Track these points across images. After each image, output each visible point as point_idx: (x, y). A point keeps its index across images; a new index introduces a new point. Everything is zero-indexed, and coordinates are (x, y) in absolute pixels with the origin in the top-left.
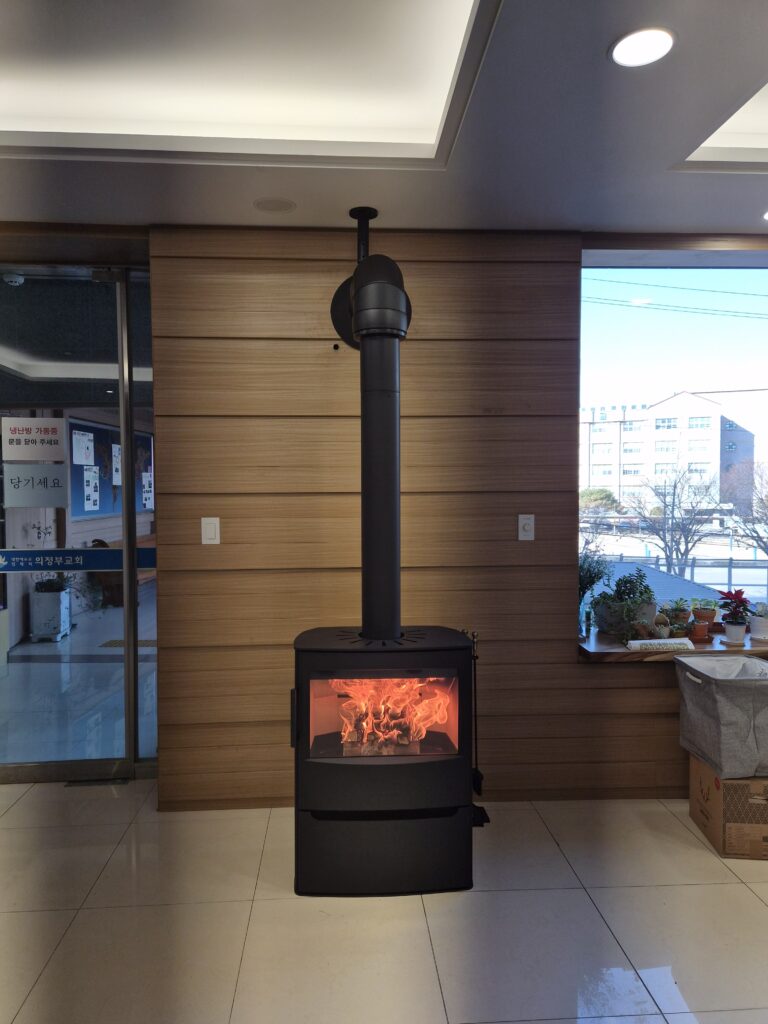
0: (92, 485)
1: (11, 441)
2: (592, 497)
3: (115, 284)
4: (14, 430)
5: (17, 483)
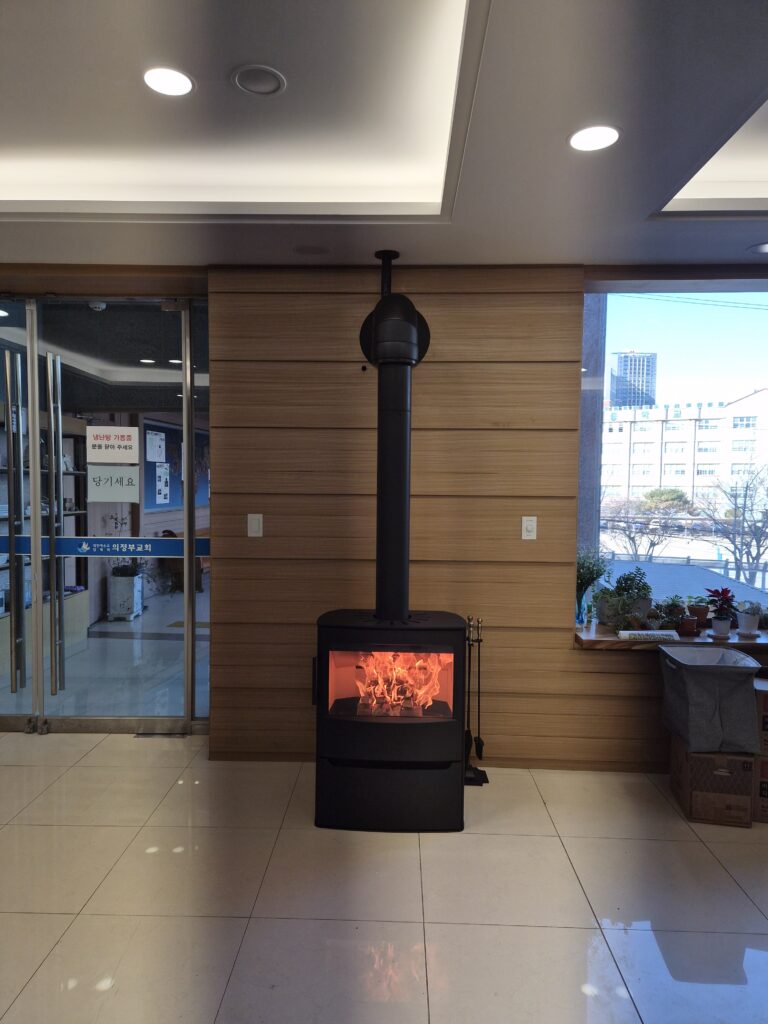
0: (163, 480)
1: (94, 446)
2: (663, 498)
3: (180, 312)
4: (96, 437)
5: (98, 482)
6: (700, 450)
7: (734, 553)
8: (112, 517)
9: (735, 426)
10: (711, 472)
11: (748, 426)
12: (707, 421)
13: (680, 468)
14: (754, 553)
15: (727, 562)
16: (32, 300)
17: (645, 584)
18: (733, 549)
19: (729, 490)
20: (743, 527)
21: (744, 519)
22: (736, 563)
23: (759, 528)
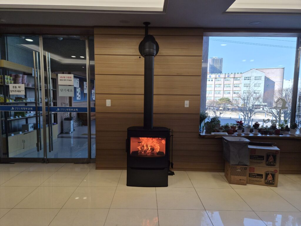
0: (79, 93)
1: (60, 80)
2: (224, 100)
3: (85, 40)
4: (61, 77)
5: (62, 90)
6: (235, 86)
7: (244, 116)
8: (64, 103)
9: (245, 79)
10: (238, 93)
11: (248, 79)
12: (237, 78)
13: (229, 92)
14: (249, 116)
15: (242, 119)
16: (41, 36)
17: (219, 120)
18: (243, 115)
19: (242, 98)
20: (247, 109)
21: (247, 106)
22: (244, 119)
23: (251, 109)
